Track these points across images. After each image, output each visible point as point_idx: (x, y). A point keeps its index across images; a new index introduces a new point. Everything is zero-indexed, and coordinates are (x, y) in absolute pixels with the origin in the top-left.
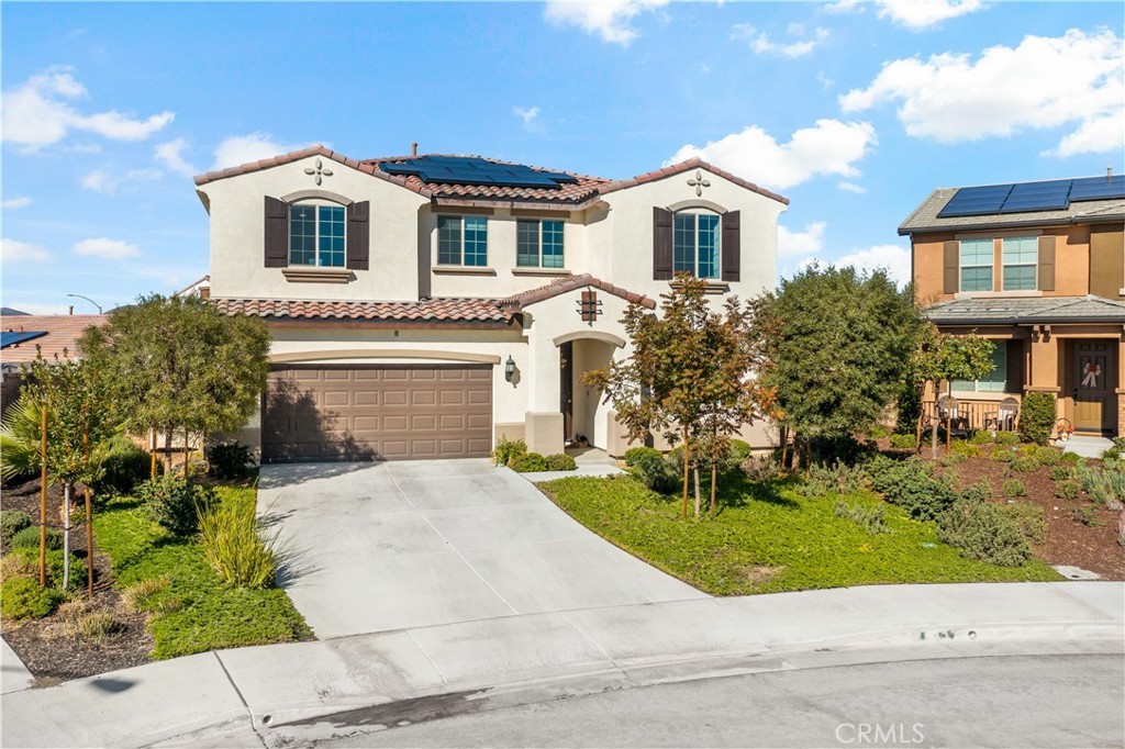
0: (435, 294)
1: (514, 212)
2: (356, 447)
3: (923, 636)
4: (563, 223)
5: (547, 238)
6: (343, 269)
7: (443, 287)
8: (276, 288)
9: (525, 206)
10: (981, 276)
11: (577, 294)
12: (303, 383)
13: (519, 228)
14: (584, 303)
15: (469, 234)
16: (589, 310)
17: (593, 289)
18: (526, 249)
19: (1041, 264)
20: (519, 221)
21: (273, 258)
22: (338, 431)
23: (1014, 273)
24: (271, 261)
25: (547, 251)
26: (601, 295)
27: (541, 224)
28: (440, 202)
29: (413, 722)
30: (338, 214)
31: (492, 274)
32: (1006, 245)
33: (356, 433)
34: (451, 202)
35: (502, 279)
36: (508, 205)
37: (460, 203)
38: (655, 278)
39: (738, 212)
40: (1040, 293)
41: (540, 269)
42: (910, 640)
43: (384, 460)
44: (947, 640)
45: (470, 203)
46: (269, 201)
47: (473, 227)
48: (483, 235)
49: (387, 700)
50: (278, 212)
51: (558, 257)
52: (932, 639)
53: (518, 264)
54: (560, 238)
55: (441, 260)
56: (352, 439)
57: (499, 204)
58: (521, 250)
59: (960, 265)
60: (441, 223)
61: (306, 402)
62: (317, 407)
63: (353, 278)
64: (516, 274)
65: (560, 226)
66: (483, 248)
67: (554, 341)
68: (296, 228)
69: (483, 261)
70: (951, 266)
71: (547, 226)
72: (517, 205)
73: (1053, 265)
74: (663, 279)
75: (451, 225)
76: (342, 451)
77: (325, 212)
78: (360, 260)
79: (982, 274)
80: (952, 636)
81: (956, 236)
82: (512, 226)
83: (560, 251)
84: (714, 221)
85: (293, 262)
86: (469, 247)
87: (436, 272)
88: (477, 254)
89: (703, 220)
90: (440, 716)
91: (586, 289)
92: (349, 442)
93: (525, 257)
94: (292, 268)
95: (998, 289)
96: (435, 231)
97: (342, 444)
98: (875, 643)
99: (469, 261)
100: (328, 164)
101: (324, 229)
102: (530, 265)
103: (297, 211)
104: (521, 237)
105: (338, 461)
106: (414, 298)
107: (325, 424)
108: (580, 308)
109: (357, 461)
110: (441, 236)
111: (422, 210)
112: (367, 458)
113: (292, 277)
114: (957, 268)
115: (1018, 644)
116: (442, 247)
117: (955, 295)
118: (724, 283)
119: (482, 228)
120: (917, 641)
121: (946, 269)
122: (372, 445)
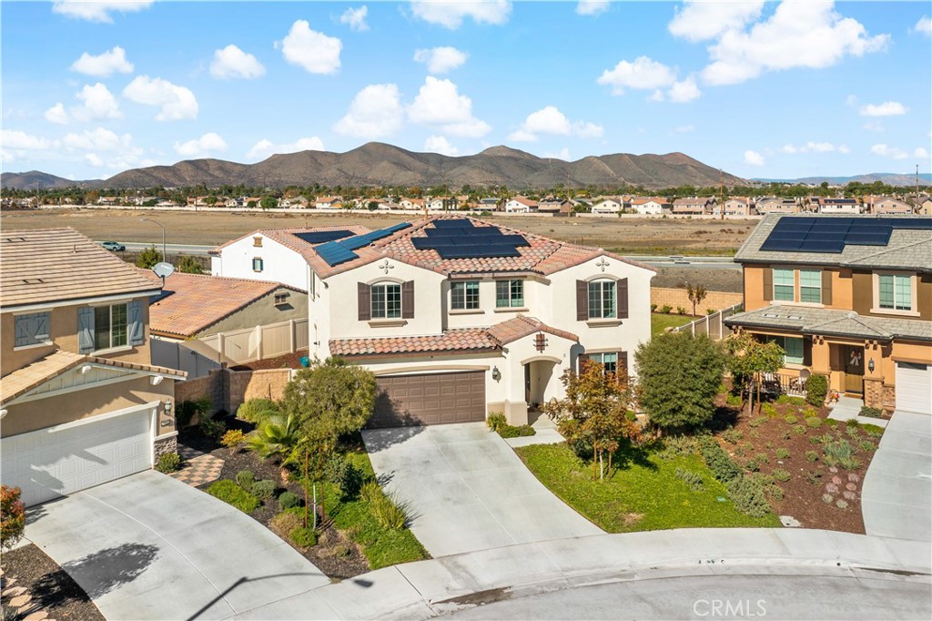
0: (450, 326)
1: (494, 278)
2: (412, 420)
3: (700, 562)
4: (522, 281)
5: (514, 290)
6: (400, 319)
7: (456, 322)
8: (364, 332)
9: (501, 275)
10: (786, 293)
11: (534, 336)
12: (382, 385)
13: (497, 285)
14: (537, 341)
15: (469, 291)
16: (541, 344)
17: (542, 333)
18: (501, 297)
19: (823, 288)
20: (497, 282)
21: (363, 316)
22: (401, 411)
23: (807, 291)
24: (361, 318)
25: (514, 297)
26: (547, 336)
27: (510, 283)
28: (453, 276)
29: (487, 603)
30: (397, 289)
31: (483, 313)
32: (802, 274)
33: (411, 411)
34: (459, 276)
35: (489, 315)
36: (491, 275)
37: (464, 276)
38: (578, 320)
39: (627, 279)
40: (823, 306)
41: (510, 308)
42: (695, 564)
43: (427, 425)
44: (711, 564)
45: (469, 276)
46: (360, 285)
47: (471, 287)
48: (476, 291)
49: (472, 592)
50: (364, 291)
51: (520, 300)
52: (704, 563)
53: (497, 306)
54: (521, 289)
55: (454, 307)
56: (409, 415)
57: (486, 275)
58: (499, 297)
59: (774, 284)
60: (453, 286)
61: (384, 395)
62: (390, 398)
63: (406, 323)
64: (496, 312)
65: (520, 283)
66: (476, 298)
67: (522, 362)
68: (375, 298)
69: (476, 306)
70: (768, 284)
71: (514, 283)
72: (496, 275)
73: (831, 289)
74: (583, 320)
75: (458, 287)
76: (403, 421)
77: (390, 289)
78: (410, 314)
79: (786, 290)
80: (713, 562)
81: (770, 266)
82: (494, 284)
83: (520, 296)
84: (612, 284)
85: (373, 317)
86: (469, 299)
87: (451, 314)
88: (473, 300)
89: (606, 285)
90: (496, 601)
91: (538, 333)
92: (408, 417)
93: (501, 301)
94: (374, 320)
95: (797, 301)
96: (450, 291)
97: (404, 418)
98: (678, 565)
99: (469, 306)
100: (391, 262)
101: (390, 297)
102: (504, 306)
103: (375, 289)
104: (498, 290)
105: (402, 427)
106: (438, 332)
107: (394, 407)
108: (535, 343)
109: (412, 426)
110: (452, 293)
111: (443, 283)
112: (418, 425)
113: (373, 325)
114: (771, 285)
115: (742, 567)
116: (454, 299)
117: (771, 302)
118: (619, 320)
119: (476, 287)
120: (697, 564)
121: (765, 285)
122: (420, 417)
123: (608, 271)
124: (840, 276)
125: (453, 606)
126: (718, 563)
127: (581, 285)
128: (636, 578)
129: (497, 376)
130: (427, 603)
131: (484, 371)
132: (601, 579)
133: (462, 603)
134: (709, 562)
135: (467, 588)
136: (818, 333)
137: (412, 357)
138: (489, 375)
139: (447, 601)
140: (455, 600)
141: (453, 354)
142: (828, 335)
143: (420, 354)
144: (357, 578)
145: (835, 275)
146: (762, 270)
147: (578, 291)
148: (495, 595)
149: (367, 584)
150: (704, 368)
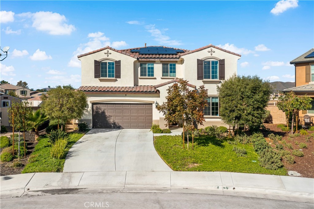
0: (139, 84)
2: (116, 125)
3: (218, 188)
4: (175, 64)
5: (171, 68)
6: (114, 78)
7: (142, 82)
8: (97, 83)
9: (163, 60)
11: (172, 84)
12: (103, 108)
13: (163, 66)
15: (149, 68)
17: (177, 83)
18: (165, 72)
20: (163, 64)
21: (97, 75)
22: (111, 121)
24: (96, 77)
25: (171, 72)
27: (169, 65)
28: (140, 60)
30: (113, 64)
31: (155, 79)
33: (116, 121)
34: (143, 60)
35: (158, 79)
36: (159, 60)
37: (145, 60)
38: (198, 79)
39: (224, 59)
41: (169, 77)
42: (214, 188)
43: (124, 128)
45: (148, 60)
46: (96, 61)
47: (150, 66)
48: (153, 68)
49: (60, 188)
50: (97, 64)
51: (174, 74)
52: (221, 189)
53: (163, 76)
54: (175, 68)
55: (141, 75)
56: (115, 123)
57: (156, 60)
58: (163, 72)
60: (141, 65)
61: (103, 113)
62: (106, 114)
63: (116, 80)
64: (162, 79)
66: (153, 72)
67: (166, 97)
68: (102, 68)
69: (153, 75)
70: (308, 74)
71: (171, 65)
72: (161, 60)
74: (200, 80)
75: (144, 66)
76: (112, 126)
77: (109, 64)
78: (118, 76)
80: (227, 188)
81: (309, 64)
82: (161, 65)
83: (175, 72)
84: (216, 63)
85: (102, 77)
86: (149, 72)
87: (140, 79)
88: (151, 73)
89: (213, 62)
91: (175, 83)
92: (114, 124)
93: (165, 74)
96: (140, 67)
97: (112, 124)
98: (203, 188)
99: (149, 75)
100: (110, 51)
101: (109, 68)
102: (166, 76)
103: (103, 64)
104: (163, 68)
105: (111, 128)
106: (132, 85)
107: (108, 119)
109: (116, 128)
110: (141, 69)
111: (135, 63)
112: (119, 128)
113: (101, 80)
114: (310, 74)
115: (247, 193)
116: (141, 72)
118: (220, 80)
119: (152, 66)
120: (216, 189)
121: (306, 74)
122: (120, 124)
123: (214, 55)
125: (39, 193)
126: (231, 189)
127: (200, 62)
128: (169, 191)
130: (26, 190)
132: (145, 190)
133: (45, 193)
134: (224, 188)
135: (60, 186)
137: (115, 94)
138: (154, 106)
139: (38, 191)
140: (43, 191)
141: (135, 94)
143: (119, 93)
146: (305, 67)
147: (198, 64)
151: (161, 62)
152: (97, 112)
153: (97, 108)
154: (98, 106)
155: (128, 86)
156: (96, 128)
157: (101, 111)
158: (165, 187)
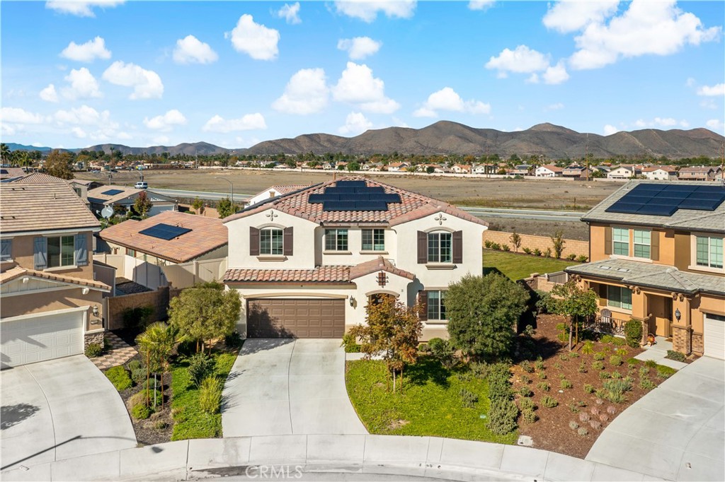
0: (324, 263)
2: (286, 333)
3: (420, 465)
4: (383, 230)
5: (376, 237)
6: (282, 256)
7: (328, 260)
8: (253, 264)
9: (365, 225)
10: (623, 249)
11: (376, 274)
12: (264, 305)
13: (363, 233)
14: (379, 278)
15: (340, 236)
16: (382, 280)
17: (384, 272)
18: (366, 242)
19: (652, 246)
20: (363, 230)
21: (254, 252)
22: (278, 326)
23: (640, 248)
24: (252, 253)
25: (376, 242)
26: (388, 274)
27: (373, 232)
28: (325, 225)
29: (229, 476)
30: (280, 232)
31: (351, 254)
33: (286, 327)
34: (330, 225)
35: (355, 255)
36: (356, 224)
37: (334, 225)
38: (419, 263)
39: (461, 231)
40: (651, 261)
41: (373, 251)
42: (415, 466)
43: (298, 338)
44: (429, 467)
45: (338, 225)
46: (252, 229)
47: (341, 233)
48: (346, 237)
49: (228, 466)
50: (255, 233)
51: (382, 245)
52: (423, 466)
53: (363, 249)
54: (382, 237)
55: (327, 248)
56: (284, 329)
57: (352, 225)
58: (364, 242)
59: (613, 240)
60: (327, 232)
61: (265, 313)
62: (269, 315)
63: (286, 259)
64: (361, 254)
65: (382, 231)
66: (346, 243)
67: (366, 294)
68: (262, 239)
69: (346, 248)
70: (608, 240)
71: (376, 231)
72: (360, 224)
73: (658, 247)
74: (422, 263)
75: (331, 233)
76: (280, 334)
77: (274, 232)
78: (289, 252)
79: (624, 246)
80: (431, 466)
81: (611, 225)
82: (359, 232)
83: (382, 242)
84: (449, 236)
85: (262, 253)
86: (339, 242)
87: (325, 254)
88: (343, 245)
89: (443, 236)
90: (238, 474)
91: (380, 272)
92: (283, 330)
93: (366, 246)
94: (262, 256)
95: (631, 256)
96: (324, 237)
97: (280, 331)
98: (402, 465)
99: (340, 248)
100: (276, 212)
101: (274, 239)
102: (368, 249)
103: (263, 232)
104: (364, 237)
105: (278, 338)
106: (312, 267)
107: (272, 322)
108: (378, 280)
109: (286, 338)
110: (326, 238)
111: (316, 229)
112: (290, 337)
113: (261, 259)
114: (611, 241)
115: (452, 473)
116: (327, 242)
117: (610, 256)
118: (454, 265)
119: (345, 233)
120: (418, 466)
121: (606, 241)
122: (292, 331)
123: (445, 224)
124: (666, 236)
125: (206, 474)
126: (435, 468)
127: (421, 235)
128: (360, 471)
129: (354, 304)
130: (188, 469)
131: (344, 299)
132: (331, 468)
133: (213, 473)
134: (428, 466)
135: (227, 462)
136: (635, 284)
137: (285, 284)
138: (348, 302)
139: (203, 471)
140: (209, 471)
141: (316, 284)
142: (642, 287)
143: (291, 283)
144: (156, 445)
145: (662, 234)
146: (603, 228)
147: (419, 240)
148: (239, 470)
149: (157, 450)
150: (494, 308)
151: (360, 227)
152: (255, 313)
153: (254, 306)
154: (257, 302)
155: (305, 268)
156: (252, 337)
157: (260, 311)
158: (356, 462)
